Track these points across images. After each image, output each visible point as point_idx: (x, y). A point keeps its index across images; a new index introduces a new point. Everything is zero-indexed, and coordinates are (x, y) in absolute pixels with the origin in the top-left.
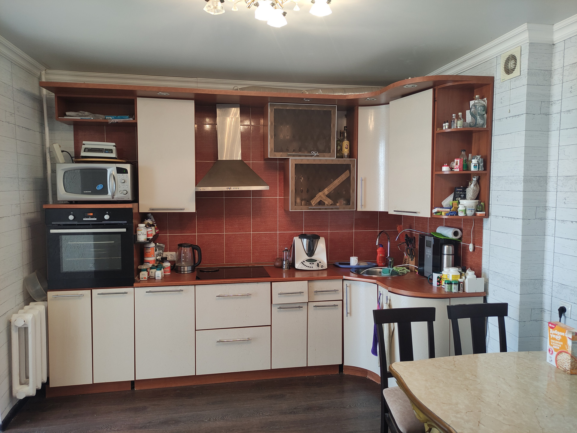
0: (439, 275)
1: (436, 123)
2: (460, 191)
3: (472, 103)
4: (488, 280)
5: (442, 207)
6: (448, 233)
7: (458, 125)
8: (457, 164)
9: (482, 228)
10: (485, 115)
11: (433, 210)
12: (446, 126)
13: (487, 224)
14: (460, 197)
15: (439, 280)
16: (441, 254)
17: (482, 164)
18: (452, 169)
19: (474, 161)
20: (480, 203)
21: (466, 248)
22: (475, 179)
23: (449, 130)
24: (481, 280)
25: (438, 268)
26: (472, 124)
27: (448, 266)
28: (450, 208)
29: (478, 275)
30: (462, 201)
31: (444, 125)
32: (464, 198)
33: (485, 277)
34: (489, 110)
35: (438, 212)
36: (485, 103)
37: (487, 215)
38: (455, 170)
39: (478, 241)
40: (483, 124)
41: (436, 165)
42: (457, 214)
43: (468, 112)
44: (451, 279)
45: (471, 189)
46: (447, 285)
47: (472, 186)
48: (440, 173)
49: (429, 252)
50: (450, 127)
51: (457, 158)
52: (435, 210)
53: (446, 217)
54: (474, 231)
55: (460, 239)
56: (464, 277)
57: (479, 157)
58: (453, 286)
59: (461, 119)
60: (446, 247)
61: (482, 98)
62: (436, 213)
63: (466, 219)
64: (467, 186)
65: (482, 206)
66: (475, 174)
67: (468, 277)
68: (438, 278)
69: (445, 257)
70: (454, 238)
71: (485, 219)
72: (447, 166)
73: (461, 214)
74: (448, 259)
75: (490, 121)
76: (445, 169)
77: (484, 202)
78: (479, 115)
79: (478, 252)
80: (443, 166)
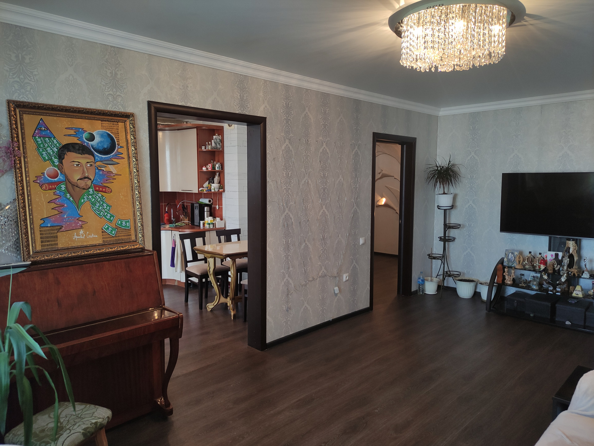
0: (203, 222)
1: (199, 146)
2: (211, 180)
3: (214, 137)
4: (226, 221)
5: (203, 188)
6: (206, 201)
7: (209, 148)
8: (210, 167)
9: (222, 197)
10: (221, 144)
11: (199, 189)
12: (203, 148)
13: (224, 195)
14: (211, 182)
15: (204, 225)
16: (204, 211)
17: (220, 167)
18: (207, 169)
19: (217, 165)
20: (220, 185)
21: (215, 208)
22: (218, 174)
23: (205, 150)
24: (223, 221)
25: (202, 218)
26: (215, 147)
27: (207, 217)
28: (207, 188)
29: (221, 219)
30: (212, 184)
31: (202, 147)
32: (213, 183)
33: (224, 220)
34: (222, 141)
35: (202, 190)
36: (220, 138)
37: (224, 191)
38: (209, 169)
39: (220, 204)
40: (220, 148)
41: (200, 167)
42: (211, 191)
43: (213, 141)
44: (209, 222)
45: (216, 179)
46: (208, 225)
47: (217, 177)
48: (202, 171)
49: (197, 212)
50: (205, 148)
51: (210, 163)
52: (200, 189)
53: (206, 192)
54: (218, 200)
55: (212, 204)
56: (215, 221)
57: (219, 163)
58: (211, 225)
59: (210, 145)
60: (206, 208)
61: (219, 135)
62: (201, 190)
63: (215, 193)
64: (214, 177)
65: (221, 186)
66: (218, 171)
67: (217, 221)
68: (203, 223)
69: (206, 212)
70: (209, 203)
71: (223, 193)
72: (205, 167)
73: (213, 191)
74: (207, 214)
75: (223, 147)
76: (204, 169)
77: (222, 185)
78: (218, 143)
79: (221, 209)
80: (203, 167)
